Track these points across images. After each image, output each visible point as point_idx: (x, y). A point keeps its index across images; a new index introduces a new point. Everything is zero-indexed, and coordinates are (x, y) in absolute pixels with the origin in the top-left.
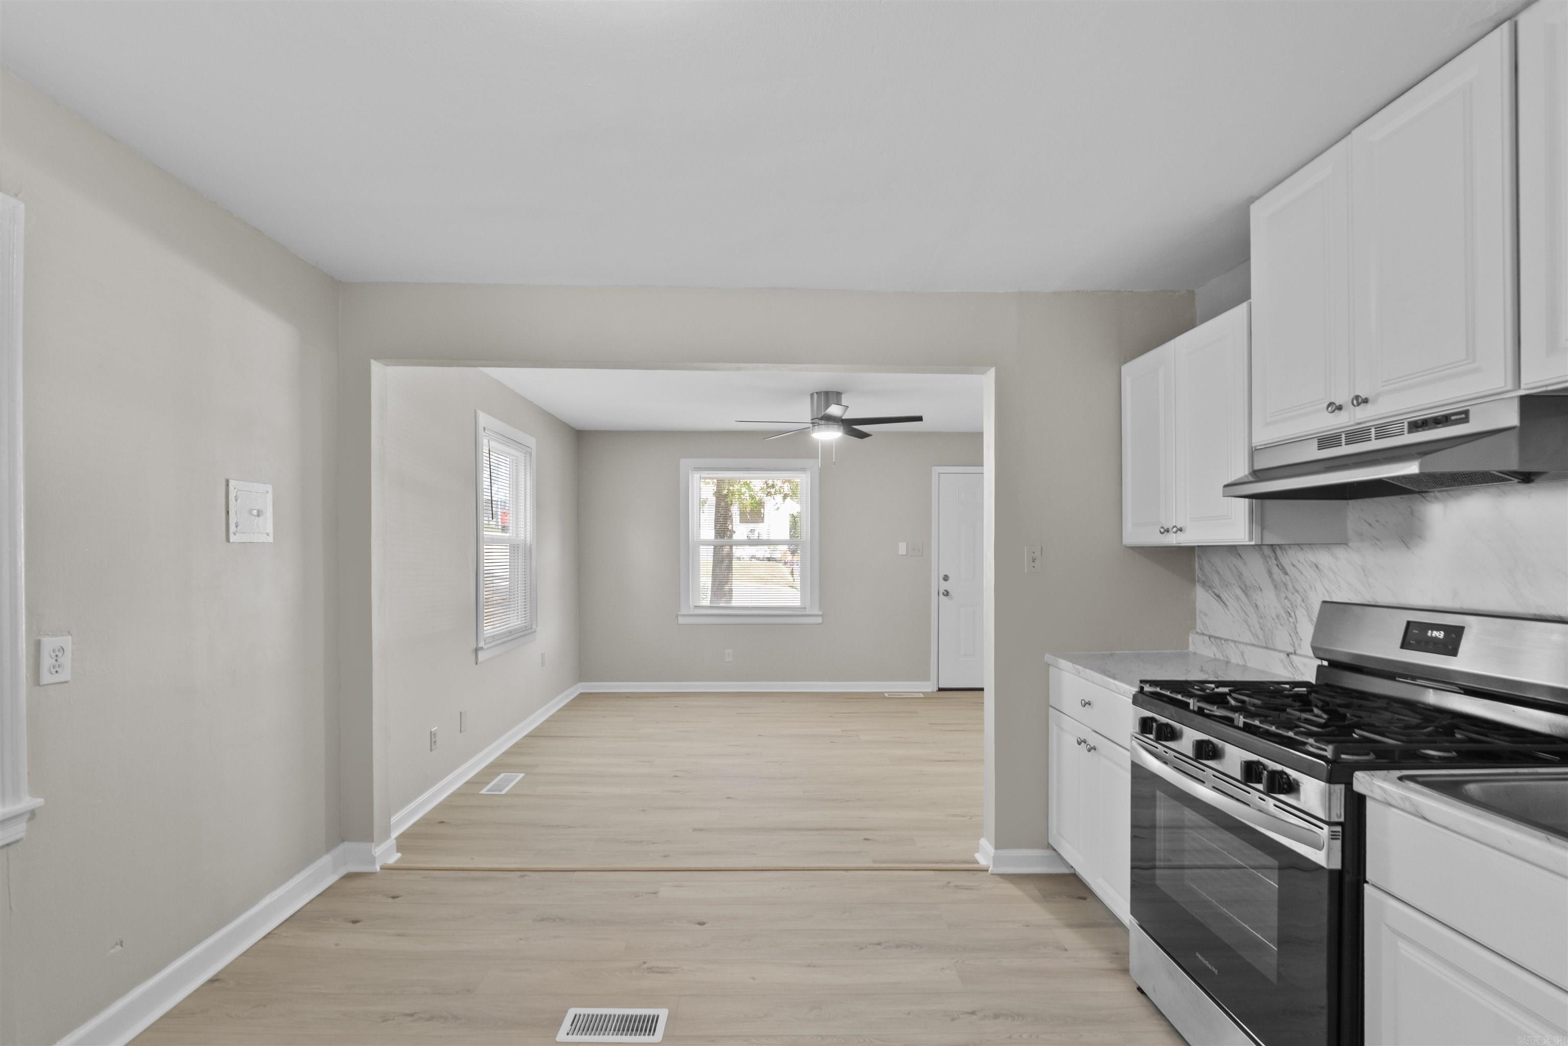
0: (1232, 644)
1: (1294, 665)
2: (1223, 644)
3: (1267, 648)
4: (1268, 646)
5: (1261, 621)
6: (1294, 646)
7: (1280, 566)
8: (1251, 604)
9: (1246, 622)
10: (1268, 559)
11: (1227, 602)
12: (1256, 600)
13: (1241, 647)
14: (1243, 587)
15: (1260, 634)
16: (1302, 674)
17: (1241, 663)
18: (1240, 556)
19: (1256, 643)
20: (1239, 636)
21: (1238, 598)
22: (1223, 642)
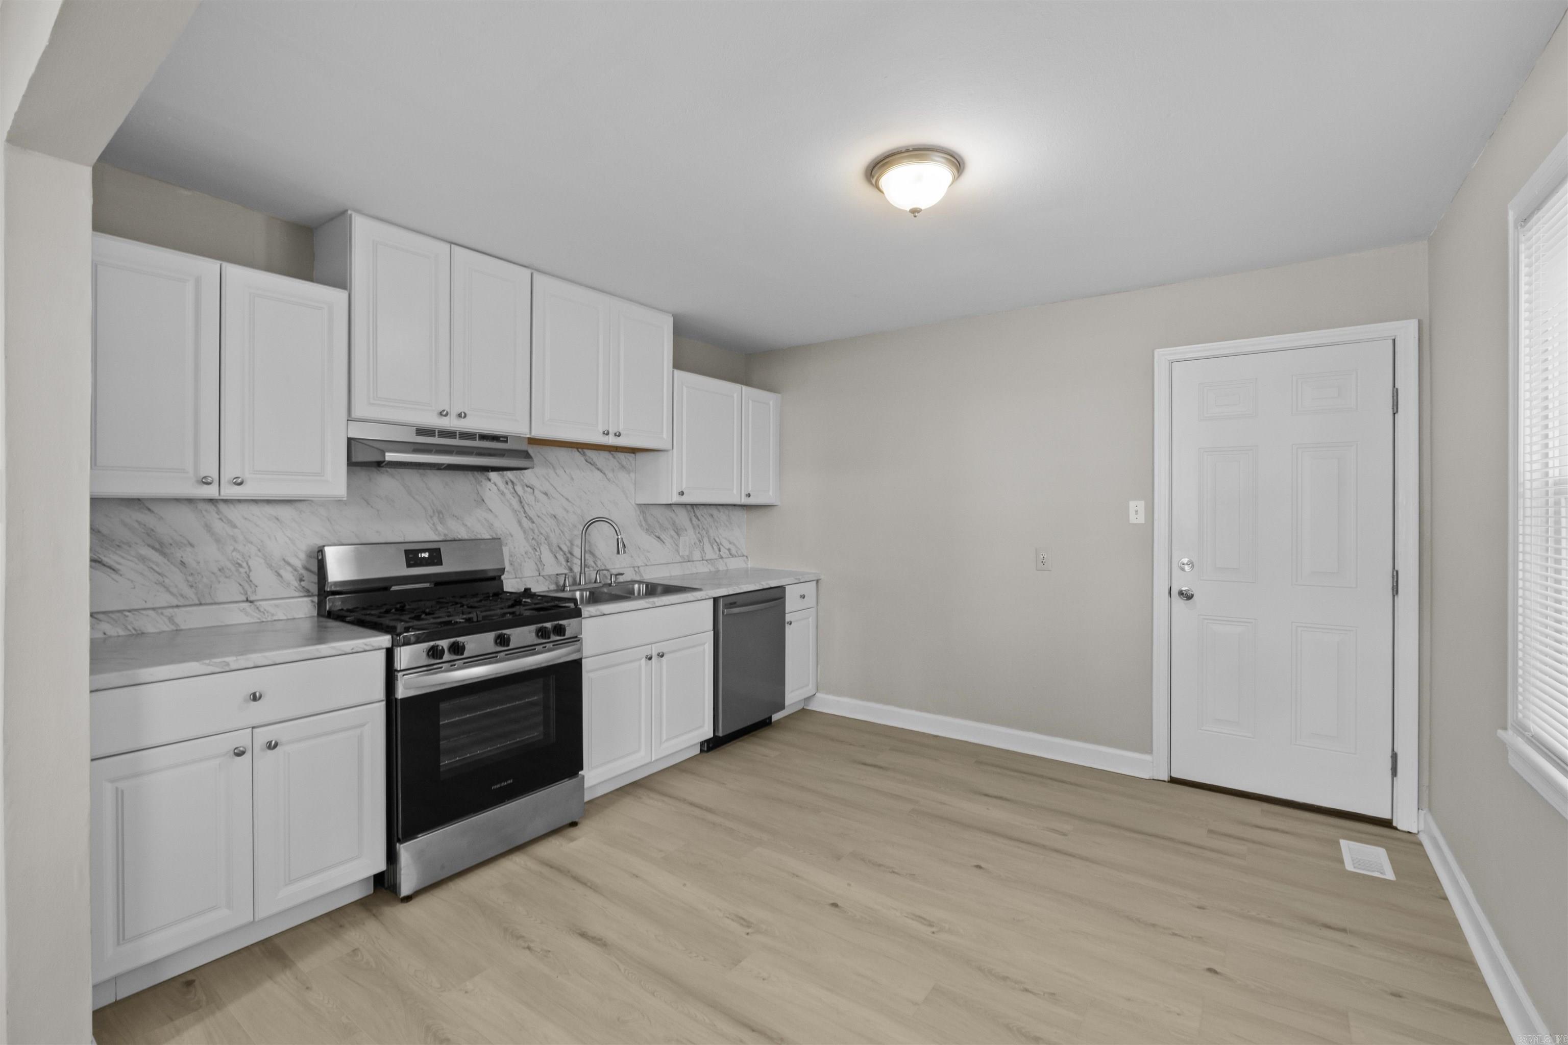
0: (151, 613)
1: (262, 610)
2: (127, 616)
3: (201, 604)
4: (203, 602)
5: (190, 579)
6: (246, 594)
7: (224, 520)
8: (172, 563)
9: (162, 584)
10: (204, 513)
11: (117, 567)
12: (182, 557)
13: (168, 612)
14: (157, 546)
15: (190, 593)
16: (273, 615)
17: (166, 628)
18: (149, 510)
19: (180, 604)
20: (146, 602)
21: (143, 559)
22: (127, 614)
